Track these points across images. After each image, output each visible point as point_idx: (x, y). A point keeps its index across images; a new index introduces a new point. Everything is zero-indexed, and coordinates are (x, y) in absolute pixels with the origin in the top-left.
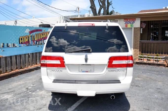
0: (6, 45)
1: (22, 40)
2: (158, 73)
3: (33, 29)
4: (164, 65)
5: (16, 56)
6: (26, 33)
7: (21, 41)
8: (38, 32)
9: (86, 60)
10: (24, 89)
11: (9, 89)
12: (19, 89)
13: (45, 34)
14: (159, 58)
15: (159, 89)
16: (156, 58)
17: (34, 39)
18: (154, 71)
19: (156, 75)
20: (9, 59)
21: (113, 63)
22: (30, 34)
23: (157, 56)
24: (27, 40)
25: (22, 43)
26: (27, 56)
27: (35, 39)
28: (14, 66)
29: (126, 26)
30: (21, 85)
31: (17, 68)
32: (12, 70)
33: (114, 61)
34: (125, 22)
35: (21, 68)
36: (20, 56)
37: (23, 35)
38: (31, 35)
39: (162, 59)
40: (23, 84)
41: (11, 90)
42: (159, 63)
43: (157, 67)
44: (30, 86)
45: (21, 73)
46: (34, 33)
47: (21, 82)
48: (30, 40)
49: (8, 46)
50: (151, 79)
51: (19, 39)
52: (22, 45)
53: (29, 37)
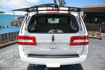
0: (2, 26)
1: (13, 23)
2: (95, 43)
3: (20, 17)
4: (97, 38)
5: (9, 33)
6: (15, 19)
7: (12, 24)
9: (53, 40)
10: (12, 56)
11: (3, 56)
12: (9, 56)
14: (95, 34)
15: (99, 55)
16: (93, 34)
18: (93, 42)
19: (94, 45)
20: (5, 35)
21: (74, 42)
23: (93, 33)
24: (16, 23)
26: (17, 33)
28: (8, 40)
30: (11, 53)
31: (10, 41)
32: (7, 42)
33: (74, 41)
35: (13, 41)
36: (12, 33)
37: (13, 20)
38: (19, 20)
39: (96, 34)
40: (12, 52)
41: (4, 57)
42: (94, 37)
43: (94, 39)
44: (16, 54)
45: (13, 44)
46: (21, 19)
47: (12, 51)
48: (18, 24)
49: (4, 27)
50: (92, 47)
51: (11, 23)
52: (13, 26)
53: (17, 21)
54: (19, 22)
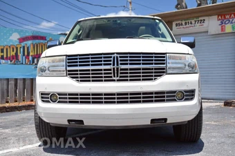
1: (2, 51)
6: (11, 41)
7: (1, 54)
8: (37, 41)
17: (28, 53)
22: (20, 42)
24: (14, 53)
25: (2, 58)
27: (31, 54)
34: (219, 22)
37: (5, 43)
38: (23, 44)
48: (20, 55)
52: (4, 61)
53: (17, 48)
54: (22, 50)
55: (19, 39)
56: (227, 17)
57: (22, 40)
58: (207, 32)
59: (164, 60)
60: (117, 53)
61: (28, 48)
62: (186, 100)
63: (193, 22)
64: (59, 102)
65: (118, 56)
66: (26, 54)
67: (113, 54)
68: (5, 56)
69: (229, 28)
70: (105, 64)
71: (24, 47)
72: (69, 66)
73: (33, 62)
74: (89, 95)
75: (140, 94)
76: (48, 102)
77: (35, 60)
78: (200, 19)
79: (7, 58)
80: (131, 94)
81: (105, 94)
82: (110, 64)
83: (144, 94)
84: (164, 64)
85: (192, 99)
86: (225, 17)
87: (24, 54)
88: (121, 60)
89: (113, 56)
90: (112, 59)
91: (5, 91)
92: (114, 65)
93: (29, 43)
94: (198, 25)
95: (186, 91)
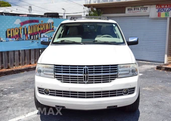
1: (10, 33)
5: (1, 53)
7: (8, 35)
8: (33, 24)
13: (44, 26)
17: (27, 32)
22: (21, 25)
24: (17, 33)
25: (10, 37)
26: (17, 53)
27: (29, 33)
29: (159, 15)
34: (157, 10)
35: (8, 68)
36: (8, 52)
37: (11, 27)
38: (23, 27)
44: (6, 88)
45: (6, 74)
48: (22, 34)
51: (6, 32)
52: (11, 39)
53: (19, 29)
54: (23, 30)
55: (21, 23)
56: (163, 7)
57: (22, 24)
58: (149, 16)
59: (116, 70)
60: (87, 66)
61: (27, 29)
62: (130, 94)
63: (140, 9)
64: (50, 95)
65: (88, 67)
66: (25, 33)
67: (84, 66)
68: (12, 36)
69: (163, 15)
70: (79, 73)
71: (24, 29)
72: (56, 72)
73: (31, 38)
74: (69, 92)
75: (101, 92)
76: (43, 94)
77: (32, 37)
78: (144, 6)
79: (13, 37)
80: (95, 92)
81: (79, 92)
82: (82, 73)
83: (103, 92)
84: (116, 72)
85: (133, 93)
86: (161, 7)
87: (24, 34)
88: (89, 71)
89: (84, 67)
90: (83, 70)
91: (13, 59)
92: (84, 73)
93: (27, 25)
94: (142, 11)
95: (129, 89)
